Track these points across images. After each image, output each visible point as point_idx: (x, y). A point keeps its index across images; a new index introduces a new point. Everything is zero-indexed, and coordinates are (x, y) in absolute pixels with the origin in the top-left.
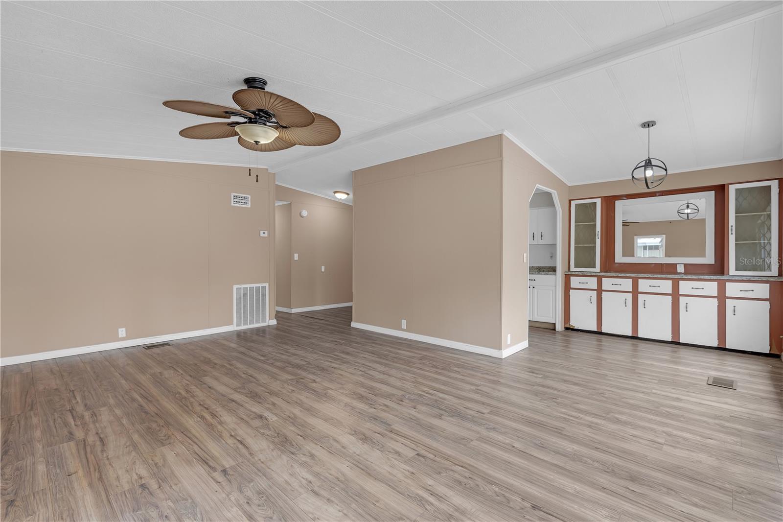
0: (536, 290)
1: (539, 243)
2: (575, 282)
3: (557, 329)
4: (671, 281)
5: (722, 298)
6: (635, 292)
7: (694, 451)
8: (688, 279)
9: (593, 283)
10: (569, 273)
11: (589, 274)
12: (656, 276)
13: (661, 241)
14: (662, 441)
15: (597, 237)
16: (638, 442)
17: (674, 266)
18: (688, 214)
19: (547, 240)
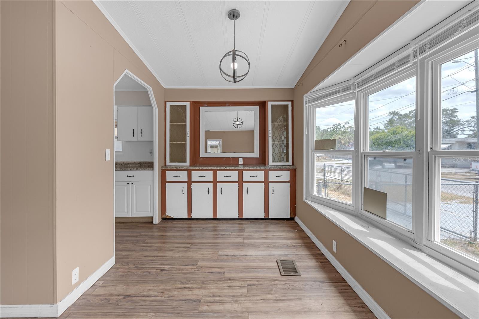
0: (135, 186)
1: (138, 140)
2: (170, 176)
3: (154, 223)
4: (238, 171)
5: (266, 182)
6: (215, 182)
8: (248, 169)
9: (184, 176)
10: (165, 168)
11: (181, 168)
12: (228, 168)
13: (219, 143)
15: (187, 136)
17: (237, 159)
18: (238, 125)
19: (145, 138)
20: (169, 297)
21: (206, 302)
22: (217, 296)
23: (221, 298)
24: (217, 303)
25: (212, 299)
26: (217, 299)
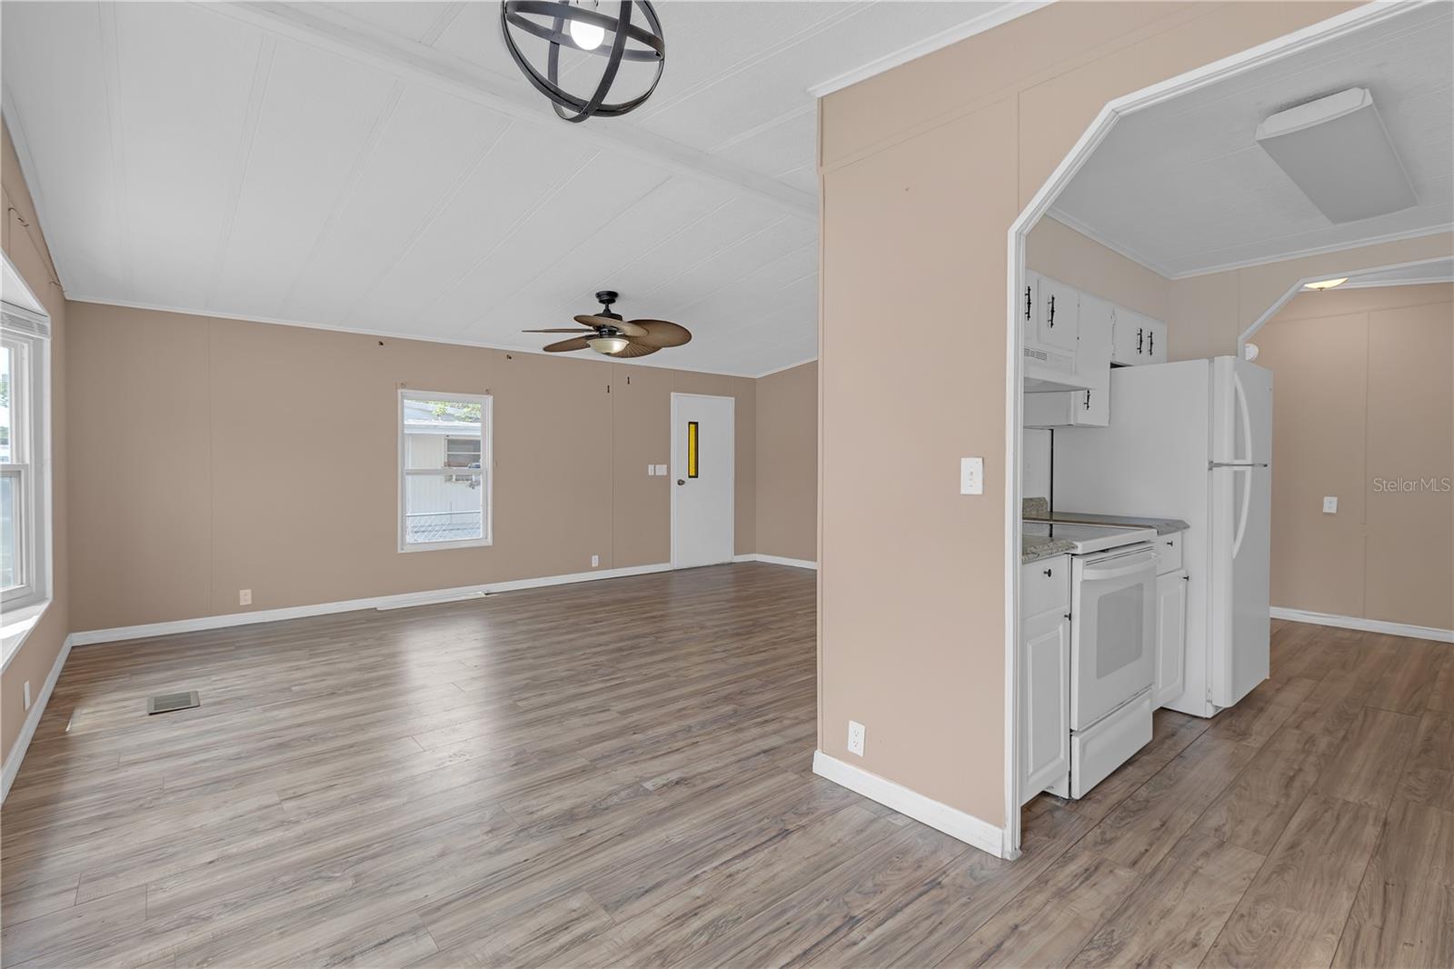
7: (231, 819)
14: (288, 805)
16: (316, 783)
20: (696, 877)
21: (587, 915)
22: (573, 943)
23: (555, 944)
24: (554, 929)
25: (579, 930)
26: (564, 938)
